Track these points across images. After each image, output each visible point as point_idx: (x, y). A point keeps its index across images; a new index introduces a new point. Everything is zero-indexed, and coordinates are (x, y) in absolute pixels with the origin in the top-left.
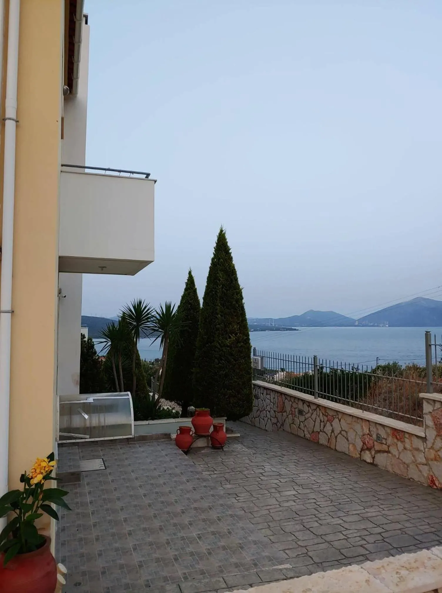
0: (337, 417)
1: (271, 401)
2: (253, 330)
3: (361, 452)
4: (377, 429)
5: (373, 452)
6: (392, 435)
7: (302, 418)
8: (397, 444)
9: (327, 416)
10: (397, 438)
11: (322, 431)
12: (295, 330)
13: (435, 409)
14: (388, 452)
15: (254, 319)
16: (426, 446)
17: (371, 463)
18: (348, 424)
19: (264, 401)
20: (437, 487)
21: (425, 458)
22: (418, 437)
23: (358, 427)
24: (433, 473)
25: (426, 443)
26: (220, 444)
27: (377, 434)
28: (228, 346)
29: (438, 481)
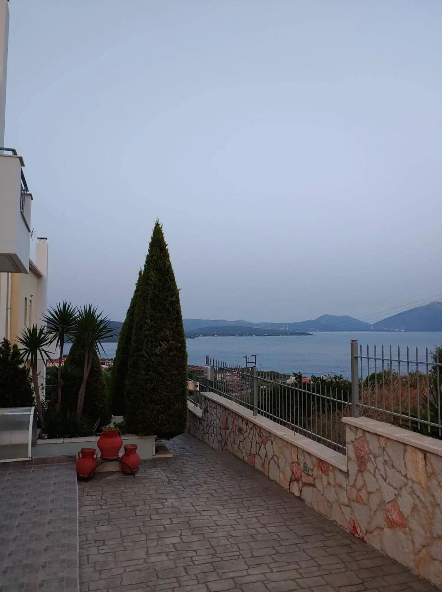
0: (270, 439)
1: (217, 417)
2: (266, 334)
3: (290, 482)
4: (305, 458)
5: (301, 484)
6: (317, 466)
7: (241, 438)
8: (322, 477)
9: (261, 437)
10: (322, 471)
11: (258, 454)
12: (309, 334)
13: (357, 438)
14: (314, 486)
15: (267, 324)
16: (349, 483)
17: (298, 497)
18: (279, 448)
19: (212, 416)
20: (359, 535)
21: (348, 497)
22: (340, 470)
23: (287, 452)
24: (355, 517)
25: (348, 479)
26: (130, 468)
27: (305, 463)
28: (157, 355)
29: (360, 527)
